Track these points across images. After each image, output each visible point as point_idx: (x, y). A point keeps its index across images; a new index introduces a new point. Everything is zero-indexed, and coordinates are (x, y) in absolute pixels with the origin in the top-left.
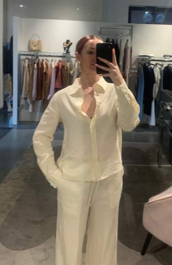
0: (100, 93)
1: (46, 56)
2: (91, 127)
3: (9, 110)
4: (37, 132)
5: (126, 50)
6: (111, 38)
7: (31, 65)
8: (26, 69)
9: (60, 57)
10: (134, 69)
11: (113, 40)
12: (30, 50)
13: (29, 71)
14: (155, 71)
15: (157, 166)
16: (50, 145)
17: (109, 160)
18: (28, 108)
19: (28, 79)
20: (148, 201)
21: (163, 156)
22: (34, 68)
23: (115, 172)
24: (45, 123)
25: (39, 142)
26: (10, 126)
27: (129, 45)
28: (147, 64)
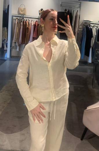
1: (28, 18)
3: (5, 49)
5: (76, 17)
6: (67, 9)
7: (19, 22)
8: (16, 25)
9: (37, 19)
10: (81, 28)
11: (69, 10)
12: (19, 14)
13: (18, 26)
14: (93, 30)
18: (16, 49)
19: (17, 31)
20: (86, 109)
21: (96, 82)
22: (21, 24)
26: (5, 59)
27: (78, 14)
28: (89, 26)
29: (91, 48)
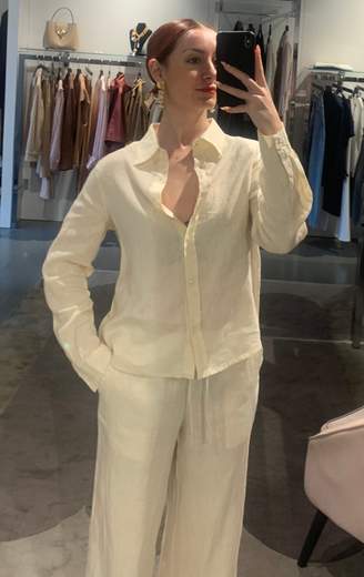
0: (208, 160)
1: (86, 61)
2: (185, 245)
4: (54, 254)
6: (246, 21)
7: (51, 82)
8: (38, 93)
9: (122, 64)
10: (302, 100)
11: (251, 26)
13: (44, 97)
14: (352, 107)
15: (350, 342)
16: (85, 284)
17: (228, 326)
18: (38, 189)
19: (41, 117)
20: (319, 431)
22: (56, 90)
23: (243, 357)
24: (72, 232)
25: (56, 277)
27: (291, 40)
28: (335, 89)
29: (348, 179)
